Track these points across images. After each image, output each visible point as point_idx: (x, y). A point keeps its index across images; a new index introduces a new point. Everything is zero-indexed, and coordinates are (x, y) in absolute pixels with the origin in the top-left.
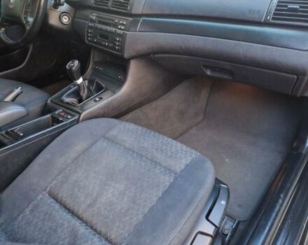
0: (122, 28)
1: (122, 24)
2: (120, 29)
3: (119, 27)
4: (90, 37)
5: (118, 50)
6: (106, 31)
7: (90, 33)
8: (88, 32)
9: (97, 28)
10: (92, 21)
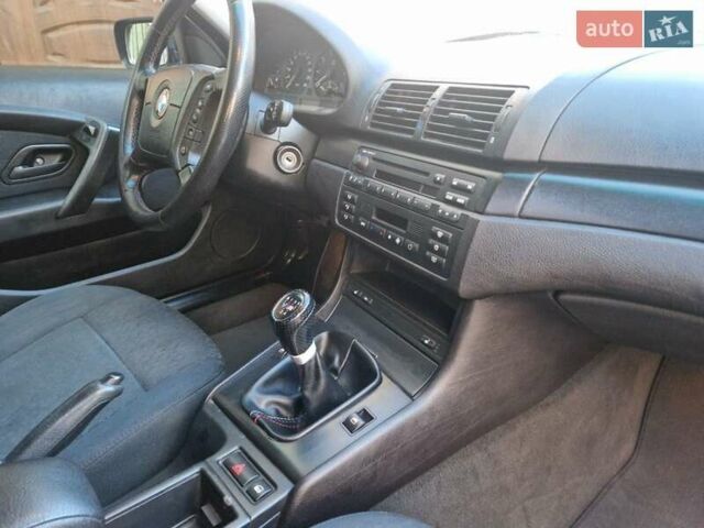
0: (461, 200)
1: (461, 189)
2: (453, 203)
3: (449, 196)
4: (349, 212)
5: (437, 267)
6: (402, 203)
7: (352, 201)
8: (344, 197)
9: (372, 191)
10: (360, 169)
